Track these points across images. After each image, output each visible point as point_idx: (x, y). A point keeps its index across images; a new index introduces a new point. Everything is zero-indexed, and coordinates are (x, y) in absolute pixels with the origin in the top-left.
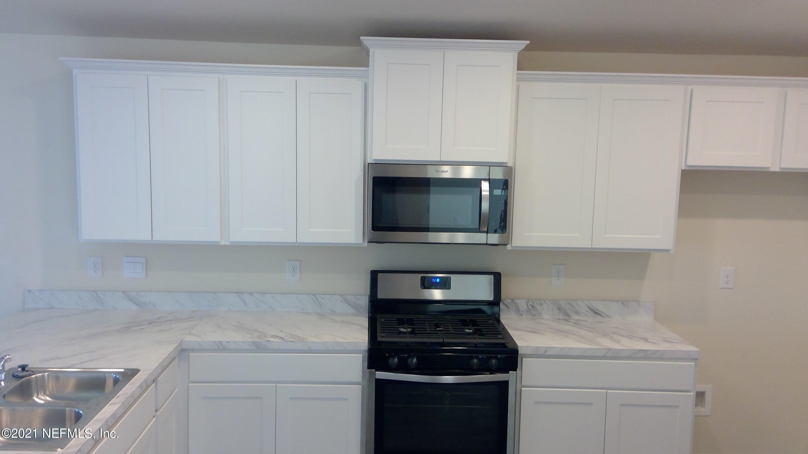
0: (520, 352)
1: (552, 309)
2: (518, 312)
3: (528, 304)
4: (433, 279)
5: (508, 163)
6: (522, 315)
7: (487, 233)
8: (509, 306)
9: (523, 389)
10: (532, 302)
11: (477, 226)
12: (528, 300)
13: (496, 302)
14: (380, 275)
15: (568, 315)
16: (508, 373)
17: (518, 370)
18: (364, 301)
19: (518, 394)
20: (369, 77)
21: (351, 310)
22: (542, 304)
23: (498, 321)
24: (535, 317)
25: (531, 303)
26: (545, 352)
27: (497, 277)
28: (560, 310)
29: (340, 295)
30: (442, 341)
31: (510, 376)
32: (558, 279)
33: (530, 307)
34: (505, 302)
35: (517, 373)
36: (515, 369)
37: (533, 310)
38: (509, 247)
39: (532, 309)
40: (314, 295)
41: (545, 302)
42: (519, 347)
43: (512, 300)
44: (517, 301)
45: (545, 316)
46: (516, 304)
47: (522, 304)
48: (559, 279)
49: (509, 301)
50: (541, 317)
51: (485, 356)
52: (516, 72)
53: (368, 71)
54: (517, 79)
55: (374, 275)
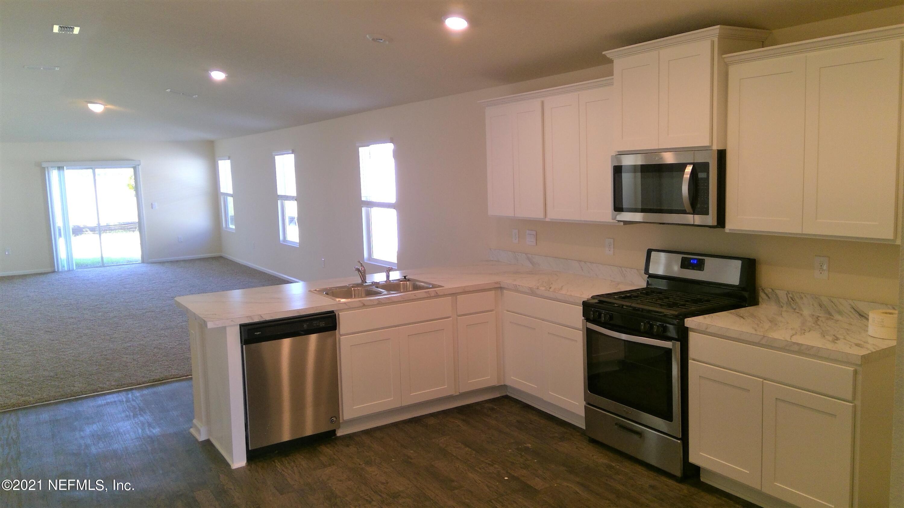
1: (813, 305)
2: (778, 303)
3: (788, 297)
4: (692, 261)
6: (782, 307)
8: (770, 296)
10: (792, 294)
12: (788, 292)
14: (653, 253)
15: (830, 314)
22: (802, 298)
24: (796, 311)
25: (791, 296)
28: (821, 306)
32: (820, 272)
33: (790, 299)
34: (766, 291)
37: (793, 303)
40: (621, 267)
41: (805, 296)
43: (773, 290)
44: (777, 292)
45: (805, 311)
46: (776, 295)
47: (782, 294)
48: (822, 272)
49: (770, 290)
50: (802, 312)
55: (649, 253)
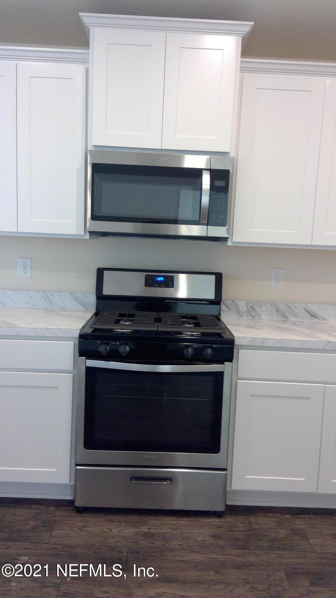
0: (237, 342)
1: (271, 311)
2: (239, 313)
3: (248, 306)
4: (157, 277)
5: (230, 153)
6: (242, 316)
7: (207, 226)
8: (230, 307)
9: (238, 381)
10: (251, 303)
11: (198, 219)
12: (248, 302)
13: (217, 302)
14: (106, 272)
15: (286, 317)
16: (223, 364)
17: (234, 360)
18: (92, 299)
19: (234, 387)
20: (89, 62)
21: (80, 308)
22: (261, 306)
23: (219, 319)
24: (255, 318)
25: (251, 305)
26: (263, 343)
27: (219, 277)
28: (278, 311)
29: (69, 293)
30: (156, 329)
31: (226, 367)
33: (250, 308)
34: (227, 303)
35: (232, 364)
36: (230, 360)
37: (252, 312)
38: (229, 243)
39: (252, 310)
40: (44, 292)
41: (264, 304)
42: (235, 337)
43: (233, 301)
44: (237, 302)
45: (264, 317)
46: (236, 305)
47: (242, 305)
48: (278, 282)
49: (230, 302)
50: (261, 318)
51: (200, 346)
52: (240, 59)
53: (89, 54)
54: (241, 69)
55: (100, 272)
